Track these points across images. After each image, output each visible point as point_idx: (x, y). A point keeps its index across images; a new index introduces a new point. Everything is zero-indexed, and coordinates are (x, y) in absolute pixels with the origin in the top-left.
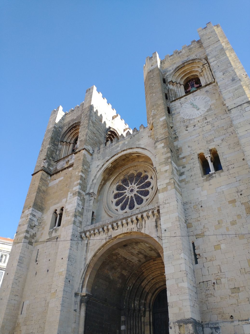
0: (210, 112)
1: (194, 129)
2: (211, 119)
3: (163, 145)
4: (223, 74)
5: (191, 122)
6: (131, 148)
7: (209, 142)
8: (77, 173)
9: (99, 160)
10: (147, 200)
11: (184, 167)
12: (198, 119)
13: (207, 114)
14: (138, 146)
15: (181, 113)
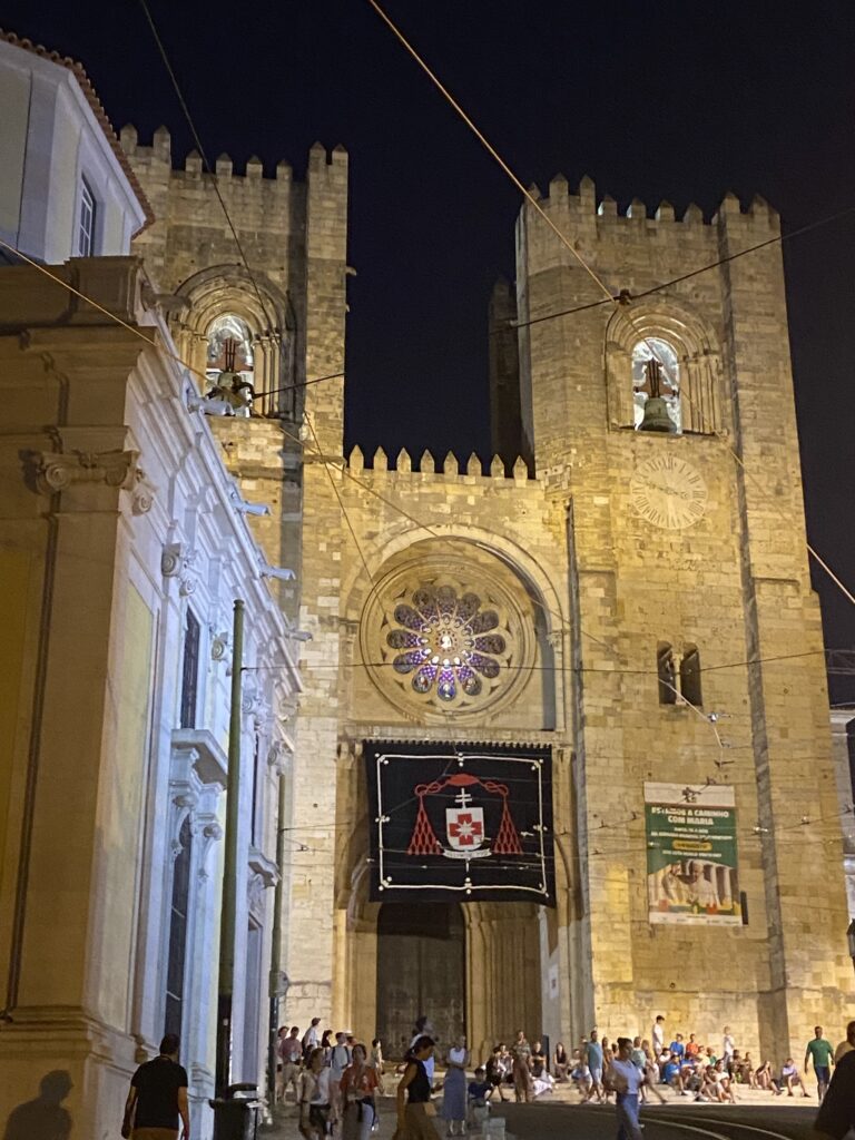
0: (700, 534)
1: (656, 562)
2: (700, 557)
3: (601, 593)
4: (762, 454)
5: (655, 538)
6: (487, 531)
7: (686, 623)
8: (323, 547)
9: (372, 512)
10: (493, 689)
11: (625, 663)
12: (673, 539)
13: (692, 534)
14: (509, 537)
15: (631, 488)
